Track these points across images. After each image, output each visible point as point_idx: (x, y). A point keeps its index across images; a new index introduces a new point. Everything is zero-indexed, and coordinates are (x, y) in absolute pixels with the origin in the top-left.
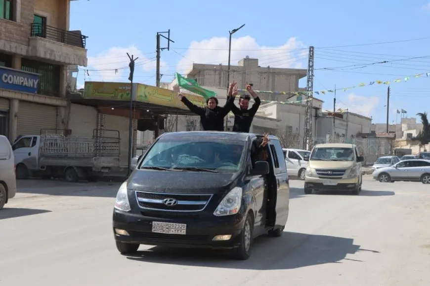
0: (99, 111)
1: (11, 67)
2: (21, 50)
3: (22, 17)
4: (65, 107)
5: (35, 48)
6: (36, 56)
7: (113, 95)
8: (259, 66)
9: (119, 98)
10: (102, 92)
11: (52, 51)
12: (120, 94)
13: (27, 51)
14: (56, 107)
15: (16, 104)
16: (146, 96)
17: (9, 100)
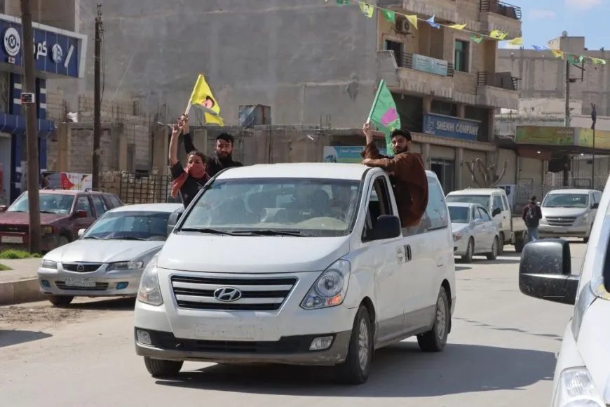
0: (518, 154)
1: (456, 116)
2: (471, 100)
3: (473, 67)
4: (494, 152)
5: (483, 97)
6: (485, 106)
7: (551, 140)
8: (586, 49)
9: (558, 143)
10: (537, 137)
11: (495, 98)
12: (559, 139)
13: (476, 100)
14: (486, 153)
15: (461, 152)
16: (586, 140)
17: (455, 148)
